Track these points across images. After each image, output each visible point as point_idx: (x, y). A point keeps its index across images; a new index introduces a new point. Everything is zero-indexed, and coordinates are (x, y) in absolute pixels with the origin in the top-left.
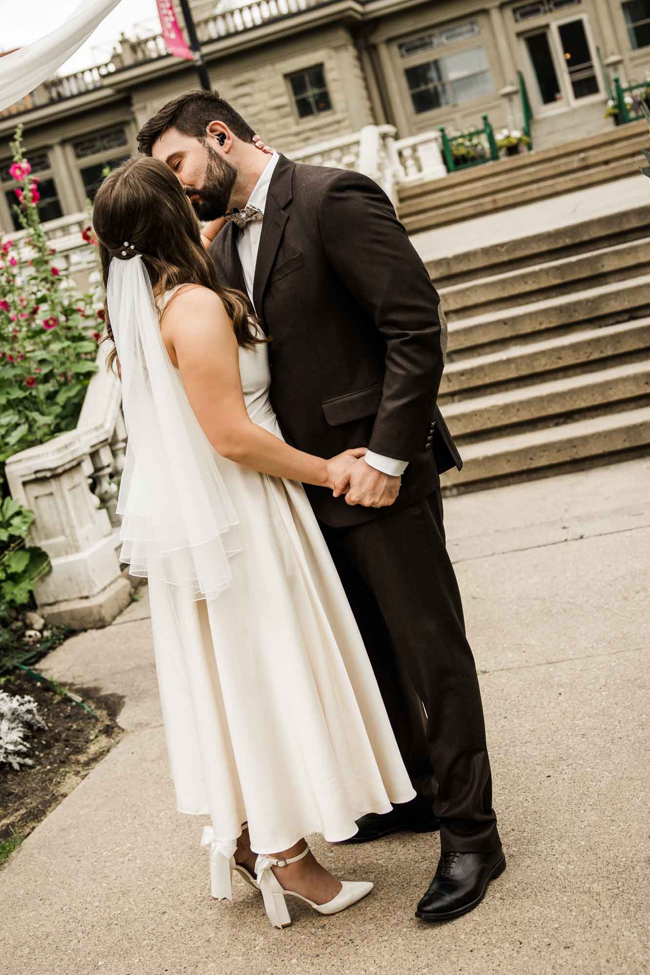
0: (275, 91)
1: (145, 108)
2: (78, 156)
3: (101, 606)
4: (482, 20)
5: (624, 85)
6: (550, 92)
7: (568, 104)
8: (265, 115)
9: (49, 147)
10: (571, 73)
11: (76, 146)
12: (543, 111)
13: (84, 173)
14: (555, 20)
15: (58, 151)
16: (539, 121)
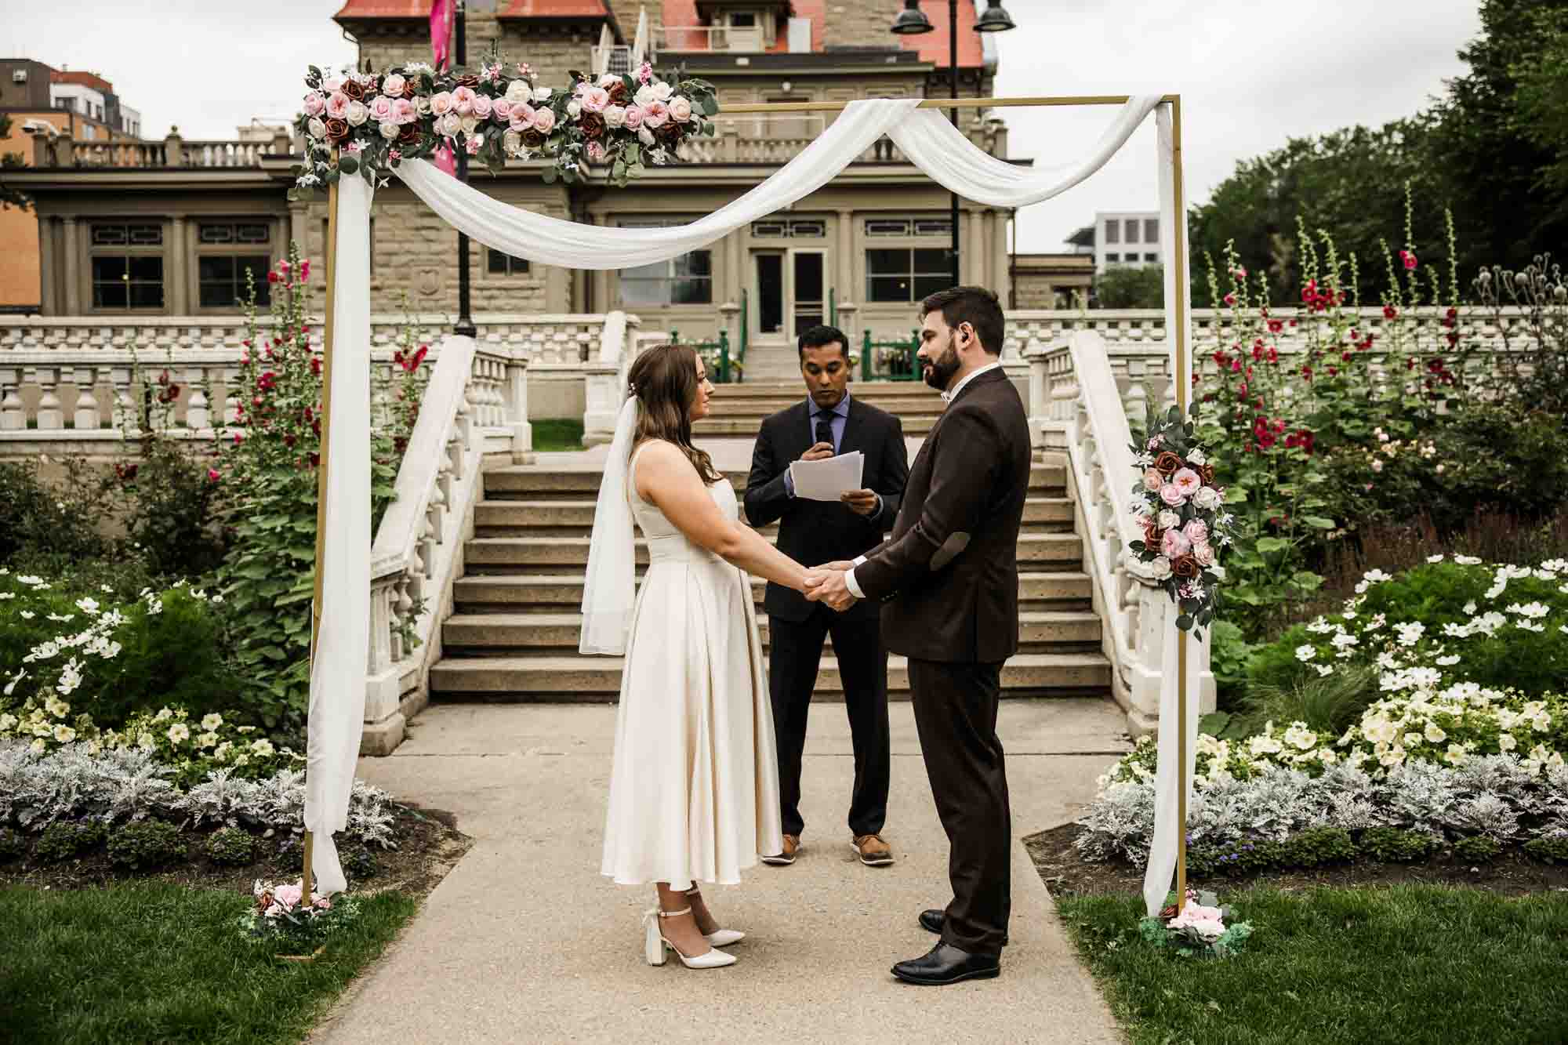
2: (201, 240)
3: (385, 734)
5: (874, 340)
6: (770, 320)
7: (787, 339)
9: (170, 220)
10: (797, 307)
11: (201, 228)
12: (761, 340)
13: (204, 261)
14: (795, 246)
15: (178, 226)
16: (753, 349)
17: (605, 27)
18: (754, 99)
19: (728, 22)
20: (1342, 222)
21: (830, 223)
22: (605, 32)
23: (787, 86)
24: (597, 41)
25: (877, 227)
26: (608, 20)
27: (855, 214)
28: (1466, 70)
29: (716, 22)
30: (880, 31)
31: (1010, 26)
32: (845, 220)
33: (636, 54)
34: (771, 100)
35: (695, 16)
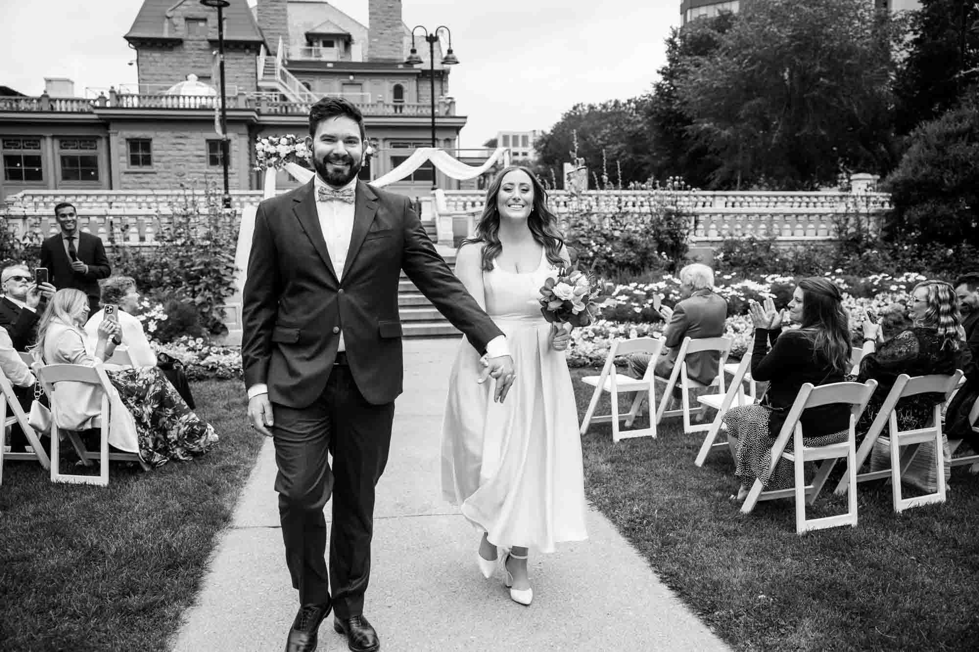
0: (199, 147)
1: (117, 133)
2: (61, 148)
8: (191, 158)
9: (45, 137)
11: (61, 142)
13: (63, 158)
15: (49, 140)
17: (262, 46)
18: (336, 83)
19: (321, 43)
20: (608, 144)
22: (262, 49)
23: (351, 78)
24: (258, 53)
25: (396, 146)
26: (263, 42)
27: (385, 140)
28: (660, 78)
29: (315, 44)
30: (395, 51)
31: (457, 63)
33: (278, 60)
34: (344, 84)
35: (305, 41)
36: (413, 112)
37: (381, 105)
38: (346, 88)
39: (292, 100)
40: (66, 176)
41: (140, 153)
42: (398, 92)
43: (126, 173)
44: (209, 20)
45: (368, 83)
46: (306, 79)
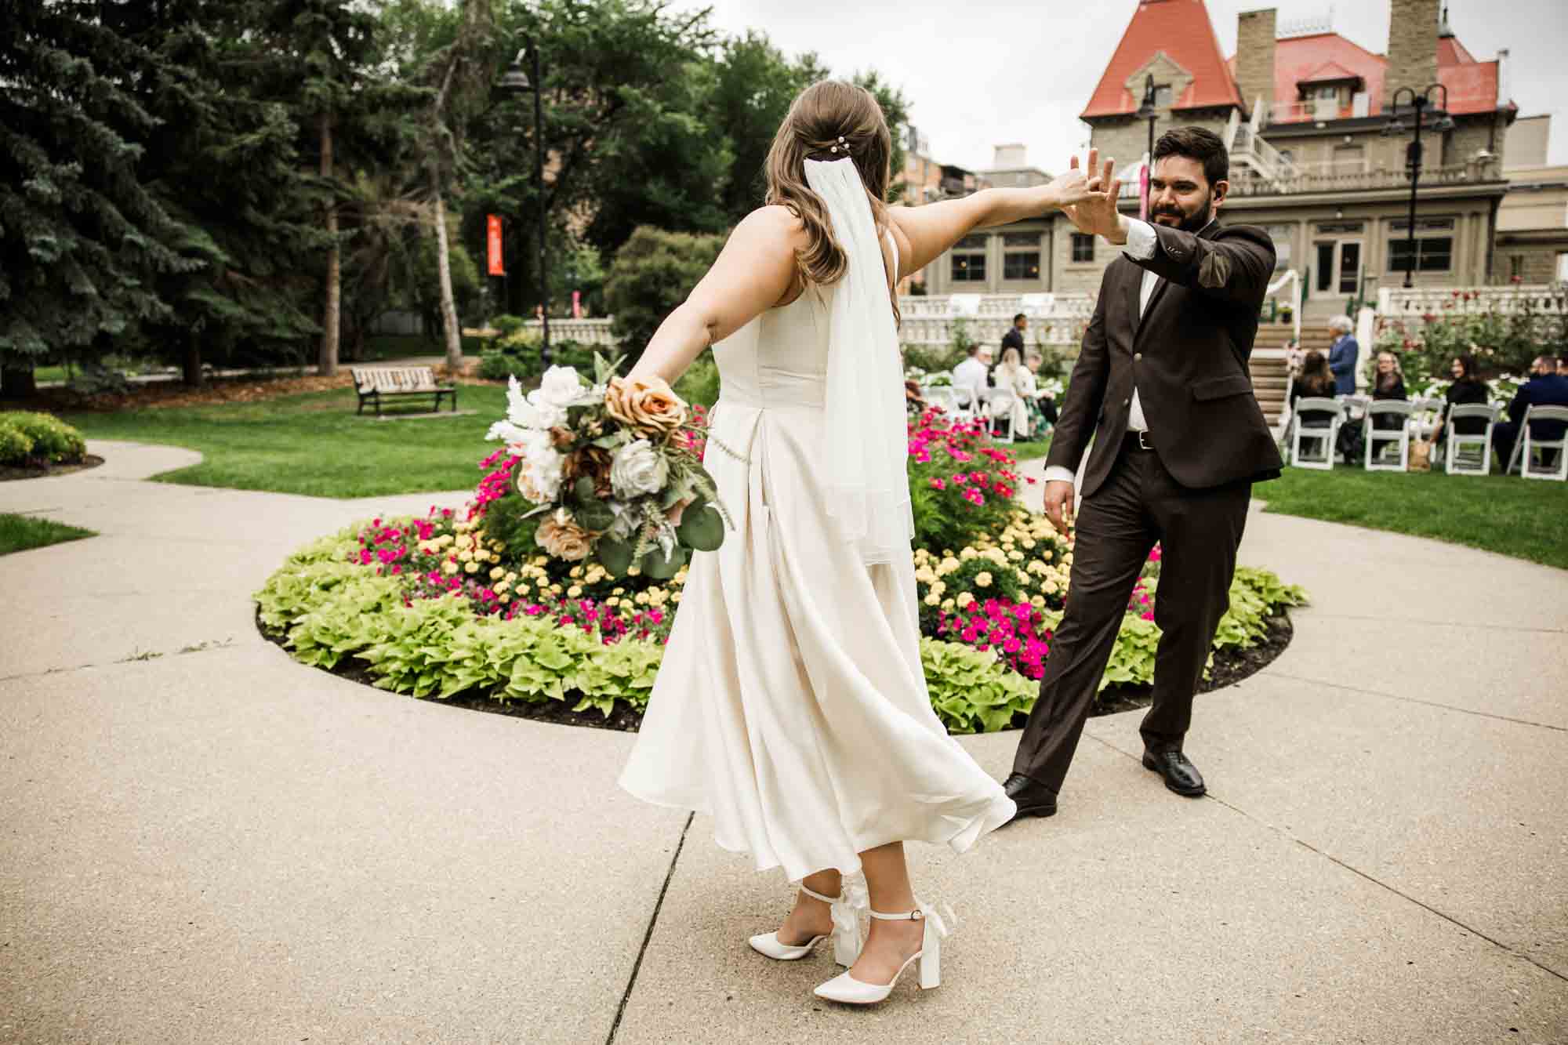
1: (1061, 228)
2: (1006, 245)
4: (1293, 228)
6: (1324, 283)
7: (1334, 295)
9: (990, 235)
10: (1342, 276)
11: (1006, 239)
12: (1315, 295)
13: (1006, 256)
14: (1341, 240)
15: (994, 238)
16: (1313, 302)
17: (1235, 110)
18: (1326, 148)
19: (1318, 95)
21: (1366, 225)
22: (1235, 114)
23: (1348, 139)
24: (1228, 121)
26: (1237, 106)
27: (1382, 219)
29: (1309, 96)
32: (1376, 224)
33: (1253, 127)
34: (1337, 148)
35: (1296, 92)
36: (1435, 178)
37: (1380, 174)
38: (1341, 153)
39: (1266, 175)
40: (1009, 275)
41: (1083, 249)
42: (1414, 153)
43: (1068, 271)
44: (1174, 87)
45: (1370, 146)
46: (1285, 147)
